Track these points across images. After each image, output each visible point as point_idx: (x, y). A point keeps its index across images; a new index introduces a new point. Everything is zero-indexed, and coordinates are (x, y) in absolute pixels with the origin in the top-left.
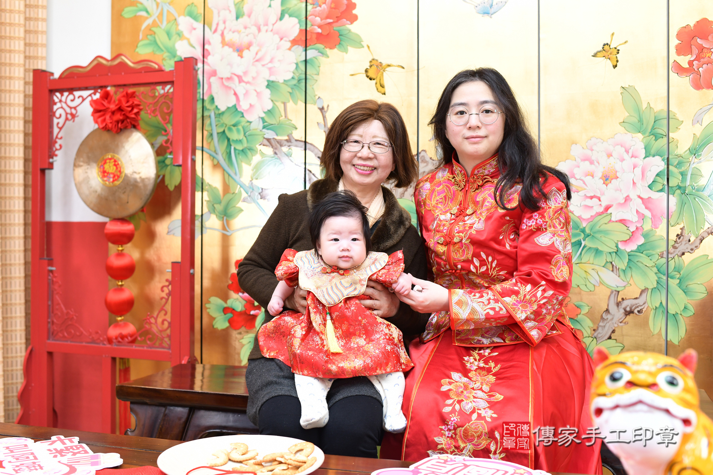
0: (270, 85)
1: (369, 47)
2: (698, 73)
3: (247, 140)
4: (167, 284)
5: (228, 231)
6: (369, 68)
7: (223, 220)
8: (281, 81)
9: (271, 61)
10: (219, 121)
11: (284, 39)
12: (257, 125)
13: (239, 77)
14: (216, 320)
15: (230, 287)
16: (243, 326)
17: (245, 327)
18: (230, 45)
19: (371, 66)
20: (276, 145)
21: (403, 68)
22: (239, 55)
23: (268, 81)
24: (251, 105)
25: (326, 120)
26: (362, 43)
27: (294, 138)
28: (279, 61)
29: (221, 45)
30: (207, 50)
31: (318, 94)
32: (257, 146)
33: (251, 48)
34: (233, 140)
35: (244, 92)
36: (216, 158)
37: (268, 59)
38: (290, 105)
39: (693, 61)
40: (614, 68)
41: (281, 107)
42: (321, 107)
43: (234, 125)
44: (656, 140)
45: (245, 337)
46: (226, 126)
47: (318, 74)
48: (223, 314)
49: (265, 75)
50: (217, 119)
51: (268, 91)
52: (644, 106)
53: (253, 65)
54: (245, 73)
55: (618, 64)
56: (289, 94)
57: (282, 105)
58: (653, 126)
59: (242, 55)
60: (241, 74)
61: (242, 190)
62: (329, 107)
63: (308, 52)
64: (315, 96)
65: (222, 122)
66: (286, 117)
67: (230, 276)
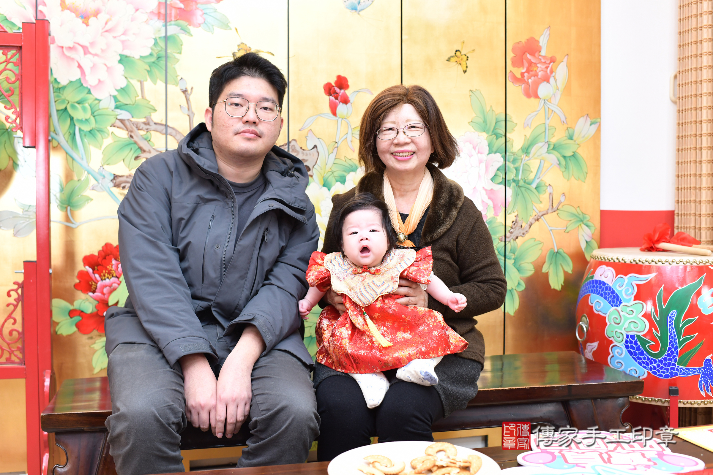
0: (124, 60)
1: (236, 30)
2: (528, 83)
3: (95, 119)
4: (16, 287)
5: (73, 223)
6: (237, 51)
7: (67, 211)
8: (137, 57)
9: (124, 34)
10: (58, 96)
11: (140, 10)
12: (107, 104)
13: (84, 48)
14: (60, 325)
15: (76, 286)
16: (94, 329)
17: (98, 330)
18: (73, 10)
19: (239, 50)
20: (132, 128)
21: (273, 55)
22: (83, 22)
23: (121, 55)
24: (99, 81)
25: (190, 102)
26: (229, 24)
27: (152, 121)
28: (134, 34)
29: (60, 9)
30: (41, 12)
31: (181, 73)
32: (109, 128)
33: (99, 16)
34: (78, 120)
35: (92, 65)
36: (55, 139)
37: (120, 30)
38: (148, 84)
39: (524, 73)
40: (464, 73)
41: (137, 86)
42: (184, 89)
43: (79, 103)
44: (497, 139)
45: (97, 341)
46: (68, 103)
47: (180, 53)
48: (69, 317)
49: (117, 49)
50: (55, 94)
51: (121, 67)
52: (488, 108)
53: (102, 35)
54: (92, 44)
55: (468, 70)
56: (146, 72)
57: (139, 84)
58: (495, 127)
59: (88, 22)
60: (87, 44)
61: (90, 176)
62: (194, 90)
63: (168, 27)
64: (177, 76)
65: (63, 97)
66: (142, 97)
67: (76, 274)
